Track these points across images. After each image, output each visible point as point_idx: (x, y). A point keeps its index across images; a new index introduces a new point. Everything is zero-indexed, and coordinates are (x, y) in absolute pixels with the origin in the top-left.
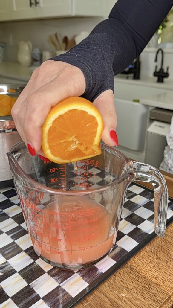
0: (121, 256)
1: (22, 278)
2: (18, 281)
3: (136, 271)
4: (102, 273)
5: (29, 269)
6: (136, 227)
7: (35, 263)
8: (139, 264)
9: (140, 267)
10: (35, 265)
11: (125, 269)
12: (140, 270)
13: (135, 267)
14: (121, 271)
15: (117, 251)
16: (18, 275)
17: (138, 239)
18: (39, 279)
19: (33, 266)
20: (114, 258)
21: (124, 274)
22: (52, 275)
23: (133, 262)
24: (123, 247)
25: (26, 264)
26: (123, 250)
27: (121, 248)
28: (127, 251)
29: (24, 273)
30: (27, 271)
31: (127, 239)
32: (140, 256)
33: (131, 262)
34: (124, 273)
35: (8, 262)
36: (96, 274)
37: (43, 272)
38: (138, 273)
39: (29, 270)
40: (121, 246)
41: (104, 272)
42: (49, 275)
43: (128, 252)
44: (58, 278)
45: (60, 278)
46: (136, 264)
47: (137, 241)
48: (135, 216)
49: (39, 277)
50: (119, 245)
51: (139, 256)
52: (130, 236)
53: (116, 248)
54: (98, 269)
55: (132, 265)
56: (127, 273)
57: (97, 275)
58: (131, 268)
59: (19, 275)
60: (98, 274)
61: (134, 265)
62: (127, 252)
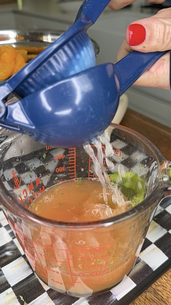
0: (144, 276)
1: (16, 297)
2: (10, 301)
3: (161, 300)
4: (116, 300)
5: (25, 284)
6: (167, 231)
7: (34, 276)
8: (166, 287)
9: (168, 293)
10: (34, 279)
11: (148, 293)
12: (168, 297)
13: (161, 292)
14: (141, 298)
15: (139, 267)
16: (11, 292)
17: (168, 251)
18: (36, 301)
19: (32, 280)
20: (134, 279)
21: (146, 302)
22: (52, 297)
23: (159, 283)
24: (147, 263)
25: (23, 276)
26: (147, 267)
27: (144, 264)
28: (152, 268)
29: (19, 290)
30: (22, 286)
31: (154, 249)
32: (169, 275)
33: (156, 284)
34: (146, 300)
35: (2, 271)
36: (108, 302)
37: (42, 291)
38: (164, 302)
39: (26, 286)
40: (144, 261)
41: (118, 299)
42: (49, 296)
43: (154, 270)
44: (60, 301)
45: (63, 303)
46: (163, 287)
47: (166, 255)
48: (167, 215)
49: (36, 298)
50: (142, 259)
51: (167, 275)
52: (157, 246)
53: (138, 263)
54: (112, 294)
55: (157, 288)
56: (149, 300)
57: (110, 303)
58: (155, 293)
59: (13, 292)
60: (112, 301)
61: (160, 288)
62: (152, 270)
